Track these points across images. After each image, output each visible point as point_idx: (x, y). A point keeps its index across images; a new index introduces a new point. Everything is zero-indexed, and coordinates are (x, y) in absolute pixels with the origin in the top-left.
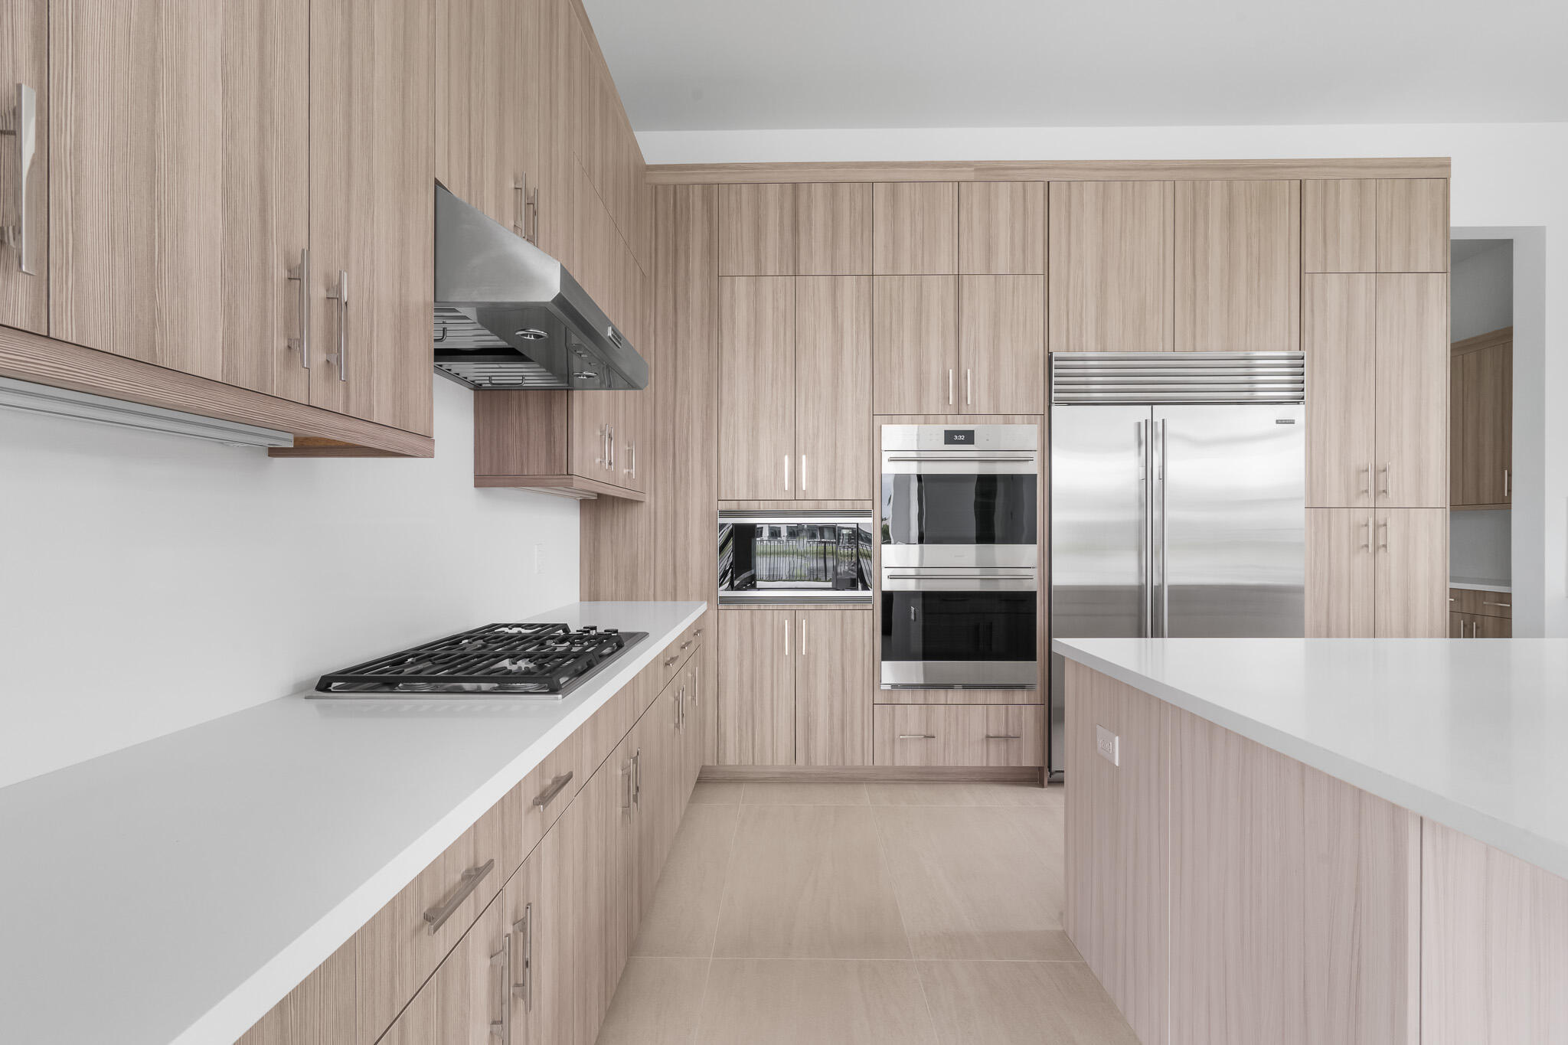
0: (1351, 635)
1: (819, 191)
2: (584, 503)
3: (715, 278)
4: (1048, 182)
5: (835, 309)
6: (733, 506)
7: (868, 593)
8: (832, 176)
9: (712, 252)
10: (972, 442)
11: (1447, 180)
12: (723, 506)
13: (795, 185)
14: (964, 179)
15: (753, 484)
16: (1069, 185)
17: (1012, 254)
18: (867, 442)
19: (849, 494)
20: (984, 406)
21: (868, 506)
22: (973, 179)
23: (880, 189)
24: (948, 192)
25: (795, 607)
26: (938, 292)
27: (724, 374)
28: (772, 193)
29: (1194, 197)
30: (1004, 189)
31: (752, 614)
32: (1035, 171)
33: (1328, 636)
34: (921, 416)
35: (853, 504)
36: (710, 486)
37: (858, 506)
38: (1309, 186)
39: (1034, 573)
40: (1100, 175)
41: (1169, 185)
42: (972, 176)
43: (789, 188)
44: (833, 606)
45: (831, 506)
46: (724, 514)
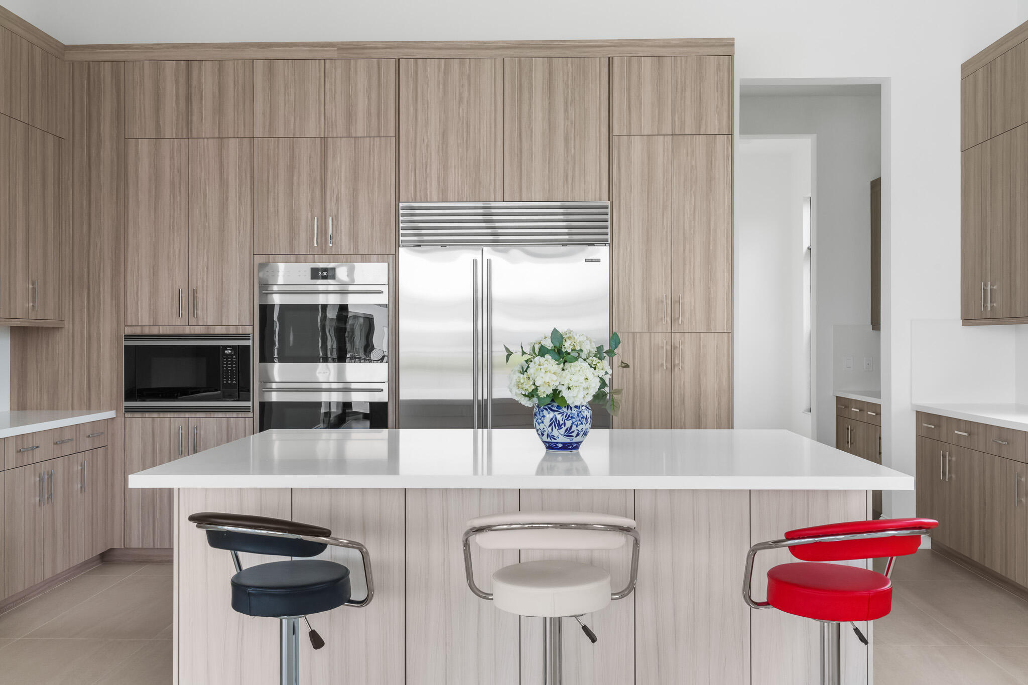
0: (652, 427)
1: (208, 66)
2: (13, 329)
3: (122, 141)
4: (399, 59)
5: (221, 166)
6: (138, 331)
7: (250, 404)
8: (218, 54)
9: (120, 118)
10: (333, 277)
11: (731, 57)
12: (129, 331)
13: (189, 62)
14: (328, 57)
15: (154, 311)
16: (416, 63)
17: (369, 120)
18: (248, 279)
19: (234, 321)
20: (345, 245)
21: (249, 330)
22: (336, 57)
23: (259, 66)
24: (315, 69)
25: (188, 415)
26: (307, 152)
27: (130, 218)
28: (169, 69)
29: (520, 71)
30: (361, 63)
31: (153, 421)
32: (388, 50)
33: (633, 427)
34: (294, 256)
35: (237, 329)
36: (118, 312)
37: (241, 331)
38: (616, 62)
39: (385, 387)
40: (443, 53)
41: (499, 62)
42: (335, 54)
43: (183, 65)
44: (220, 415)
45: (219, 330)
46: (128, 337)
